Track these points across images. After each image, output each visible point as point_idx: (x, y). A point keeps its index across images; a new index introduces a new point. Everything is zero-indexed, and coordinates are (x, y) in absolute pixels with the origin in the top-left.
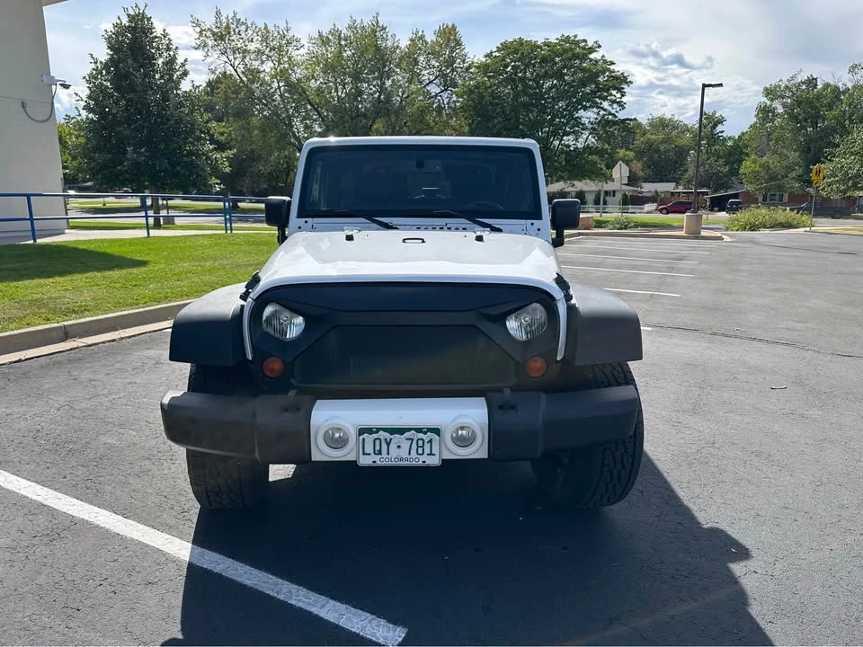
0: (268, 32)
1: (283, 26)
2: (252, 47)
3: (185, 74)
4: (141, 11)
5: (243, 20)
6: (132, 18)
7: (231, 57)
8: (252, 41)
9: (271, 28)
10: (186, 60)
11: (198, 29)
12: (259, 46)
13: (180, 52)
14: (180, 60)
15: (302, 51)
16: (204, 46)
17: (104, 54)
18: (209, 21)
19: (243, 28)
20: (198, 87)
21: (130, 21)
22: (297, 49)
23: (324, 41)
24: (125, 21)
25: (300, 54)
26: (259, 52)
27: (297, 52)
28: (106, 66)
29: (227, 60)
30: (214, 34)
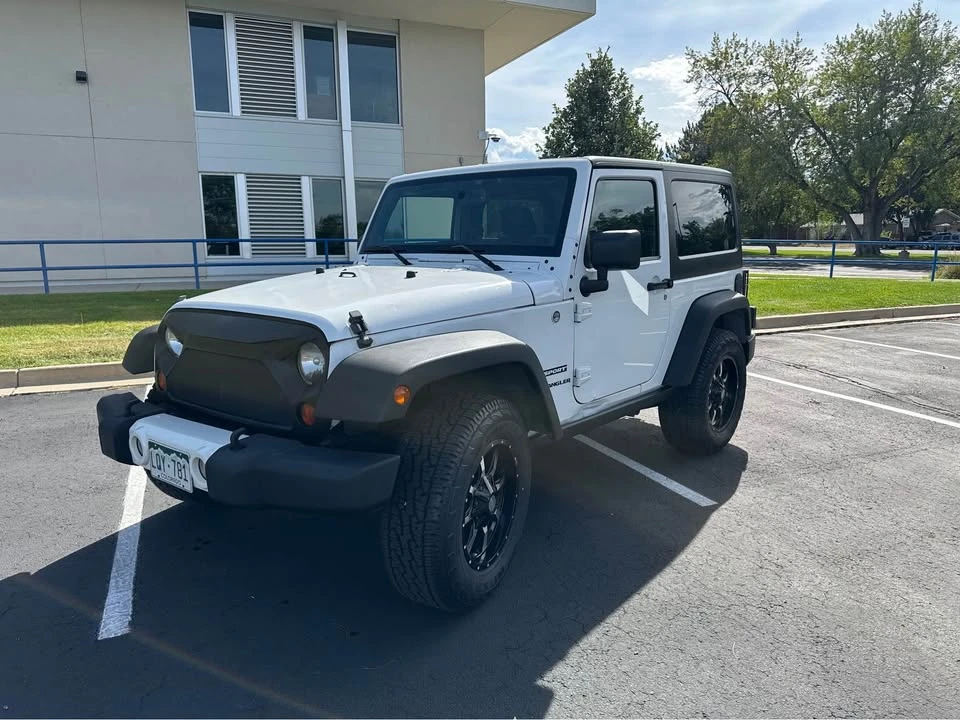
0: (774, 49)
1: (792, 39)
2: (751, 69)
3: (638, 111)
4: (603, 55)
5: (743, 41)
6: (594, 63)
7: (726, 85)
8: (751, 64)
9: (778, 43)
10: (641, 97)
11: (692, 61)
12: (760, 68)
13: (634, 90)
14: (635, 98)
15: (815, 65)
16: (697, 78)
17: (564, 102)
18: (705, 50)
19: (742, 50)
20: (649, 124)
21: (593, 67)
22: (808, 64)
23: (844, 48)
24: (588, 67)
25: (812, 70)
26: (762, 74)
27: (807, 67)
28: (565, 114)
29: (720, 89)
30: (709, 63)
